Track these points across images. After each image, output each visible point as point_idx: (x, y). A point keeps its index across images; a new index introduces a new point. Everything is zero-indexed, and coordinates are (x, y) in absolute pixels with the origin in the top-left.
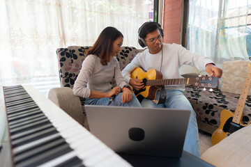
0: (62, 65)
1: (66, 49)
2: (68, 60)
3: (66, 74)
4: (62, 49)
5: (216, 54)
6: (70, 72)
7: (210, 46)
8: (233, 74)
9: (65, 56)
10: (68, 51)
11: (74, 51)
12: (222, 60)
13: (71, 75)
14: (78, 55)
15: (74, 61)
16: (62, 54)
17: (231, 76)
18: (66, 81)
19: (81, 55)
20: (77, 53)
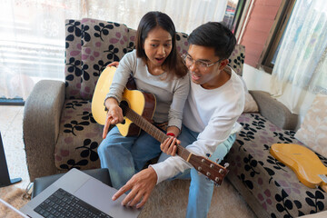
0: (67, 46)
1: (78, 23)
2: (78, 39)
3: (72, 60)
4: (71, 21)
5: (313, 75)
6: (76, 58)
7: (308, 60)
8: (323, 119)
9: (74, 33)
10: (79, 27)
11: (87, 28)
12: (318, 88)
13: (78, 63)
14: (92, 35)
15: (85, 43)
16: (70, 30)
17: (318, 120)
18: (70, 70)
19: (96, 35)
20: (91, 32)
